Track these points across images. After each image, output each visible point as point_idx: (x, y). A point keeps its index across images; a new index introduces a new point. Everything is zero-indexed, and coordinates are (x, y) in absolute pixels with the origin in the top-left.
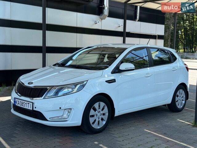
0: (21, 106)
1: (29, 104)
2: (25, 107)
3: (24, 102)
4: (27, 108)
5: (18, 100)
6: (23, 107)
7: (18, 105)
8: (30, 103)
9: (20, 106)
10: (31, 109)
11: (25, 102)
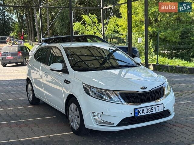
0: (148, 113)
1: (158, 107)
2: (154, 112)
3: (152, 108)
4: (157, 111)
5: (142, 109)
6: (151, 113)
7: (143, 114)
8: (160, 105)
9: (146, 114)
10: (162, 110)
11: (154, 107)
